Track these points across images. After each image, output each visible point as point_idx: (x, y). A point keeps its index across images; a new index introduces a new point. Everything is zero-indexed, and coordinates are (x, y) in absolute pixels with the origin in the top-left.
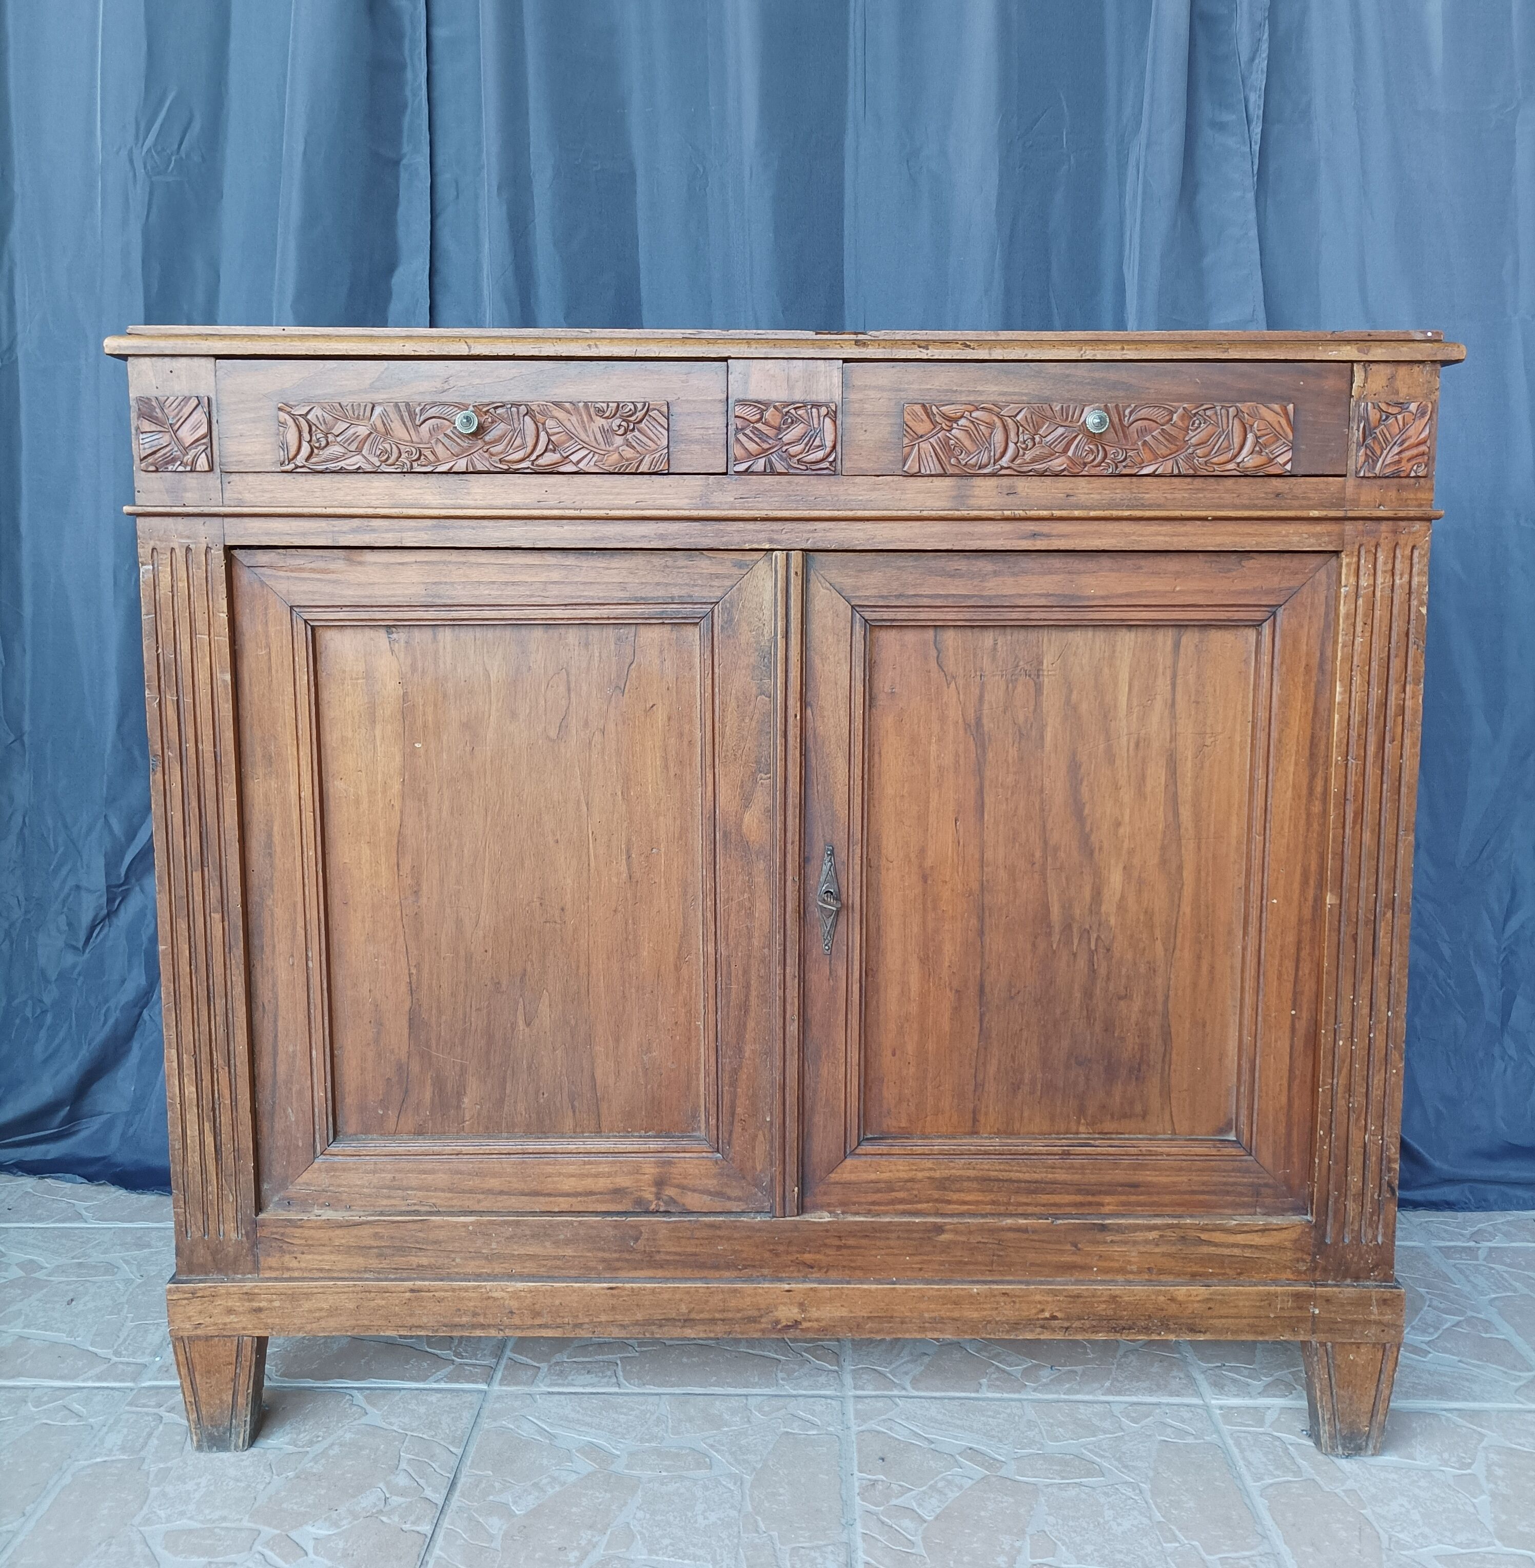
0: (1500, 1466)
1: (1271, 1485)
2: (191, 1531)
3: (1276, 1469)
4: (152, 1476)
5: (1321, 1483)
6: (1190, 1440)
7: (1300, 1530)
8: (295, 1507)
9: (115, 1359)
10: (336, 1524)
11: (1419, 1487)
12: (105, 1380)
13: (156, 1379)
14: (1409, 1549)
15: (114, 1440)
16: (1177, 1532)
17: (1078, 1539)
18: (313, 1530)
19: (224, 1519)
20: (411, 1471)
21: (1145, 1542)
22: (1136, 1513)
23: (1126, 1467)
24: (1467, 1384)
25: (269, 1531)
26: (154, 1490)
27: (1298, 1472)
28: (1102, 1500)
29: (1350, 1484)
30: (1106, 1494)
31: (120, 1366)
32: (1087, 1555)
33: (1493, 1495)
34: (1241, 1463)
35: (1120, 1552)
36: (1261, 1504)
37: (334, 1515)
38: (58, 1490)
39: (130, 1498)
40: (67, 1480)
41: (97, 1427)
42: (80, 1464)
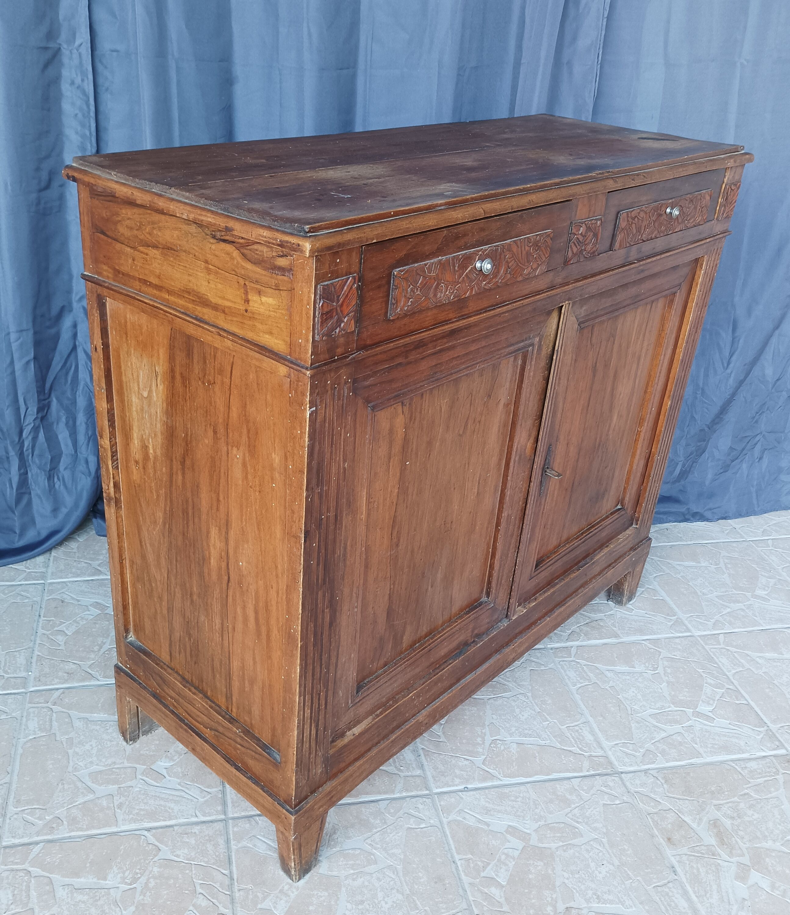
0: (669, 668)
1: (580, 687)
2: (101, 772)
3: (581, 679)
4: (64, 743)
5: (600, 684)
6: (543, 668)
7: (595, 709)
8: (147, 752)
9: (6, 676)
10: (171, 759)
11: (639, 682)
12: (8, 689)
13: (36, 686)
14: (639, 713)
15: (33, 725)
16: (547, 716)
17: (508, 725)
18: (162, 764)
19: (114, 763)
21: (535, 723)
22: (528, 709)
23: (519, 685)
24: (650, 625)
25: (141, 767)
26: (70, 752)
27: (590, 680)
28: (513, 704)
29: (611, 684)
30: (514, 700)
31: (12, 680)
32: (513, 733)
33: (668, 683)
34: (566, 677)
35: (526, 729)
36: (578, 697)
37: (169, 754)
38: (18, 757)
39: (60, 757)
40: (20, 751)
41: (19, 718)
42: (22, 741)
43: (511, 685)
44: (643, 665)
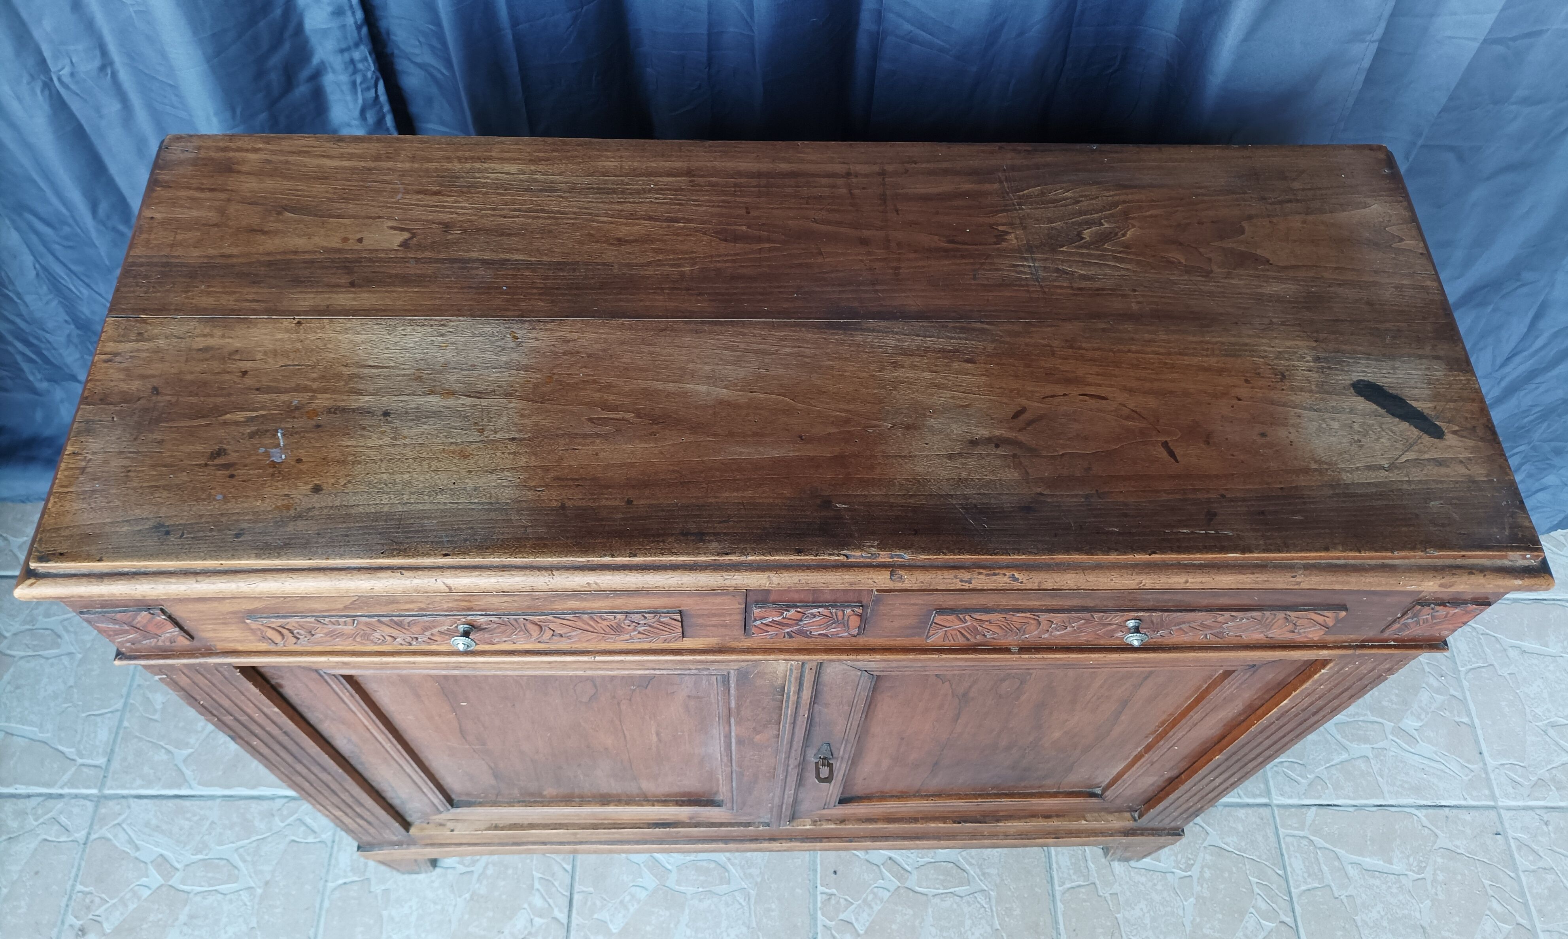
0: (1210, 867)
1: (1069, 888)
3: (1074, 874)
4: (379, 898)
5: (1099, 887)
7: (1077, 935)
11: (1156, 889)
20: (542, 890)
22: (983, 921)
23: (984, 874)
26: (385, 913)
27: (1087, 877)
28: (966, 909)
29: (1116, 888)
30: (968, 902)
33: (1198, 897)
34: (1055, 865)
36: (1060, 907)
38: (324, 913)
39: (372, 922)
40: (326, 904)
41: (329, 845)
42: (331, 885)
43: (972, 872)
44: (1173, 858)
